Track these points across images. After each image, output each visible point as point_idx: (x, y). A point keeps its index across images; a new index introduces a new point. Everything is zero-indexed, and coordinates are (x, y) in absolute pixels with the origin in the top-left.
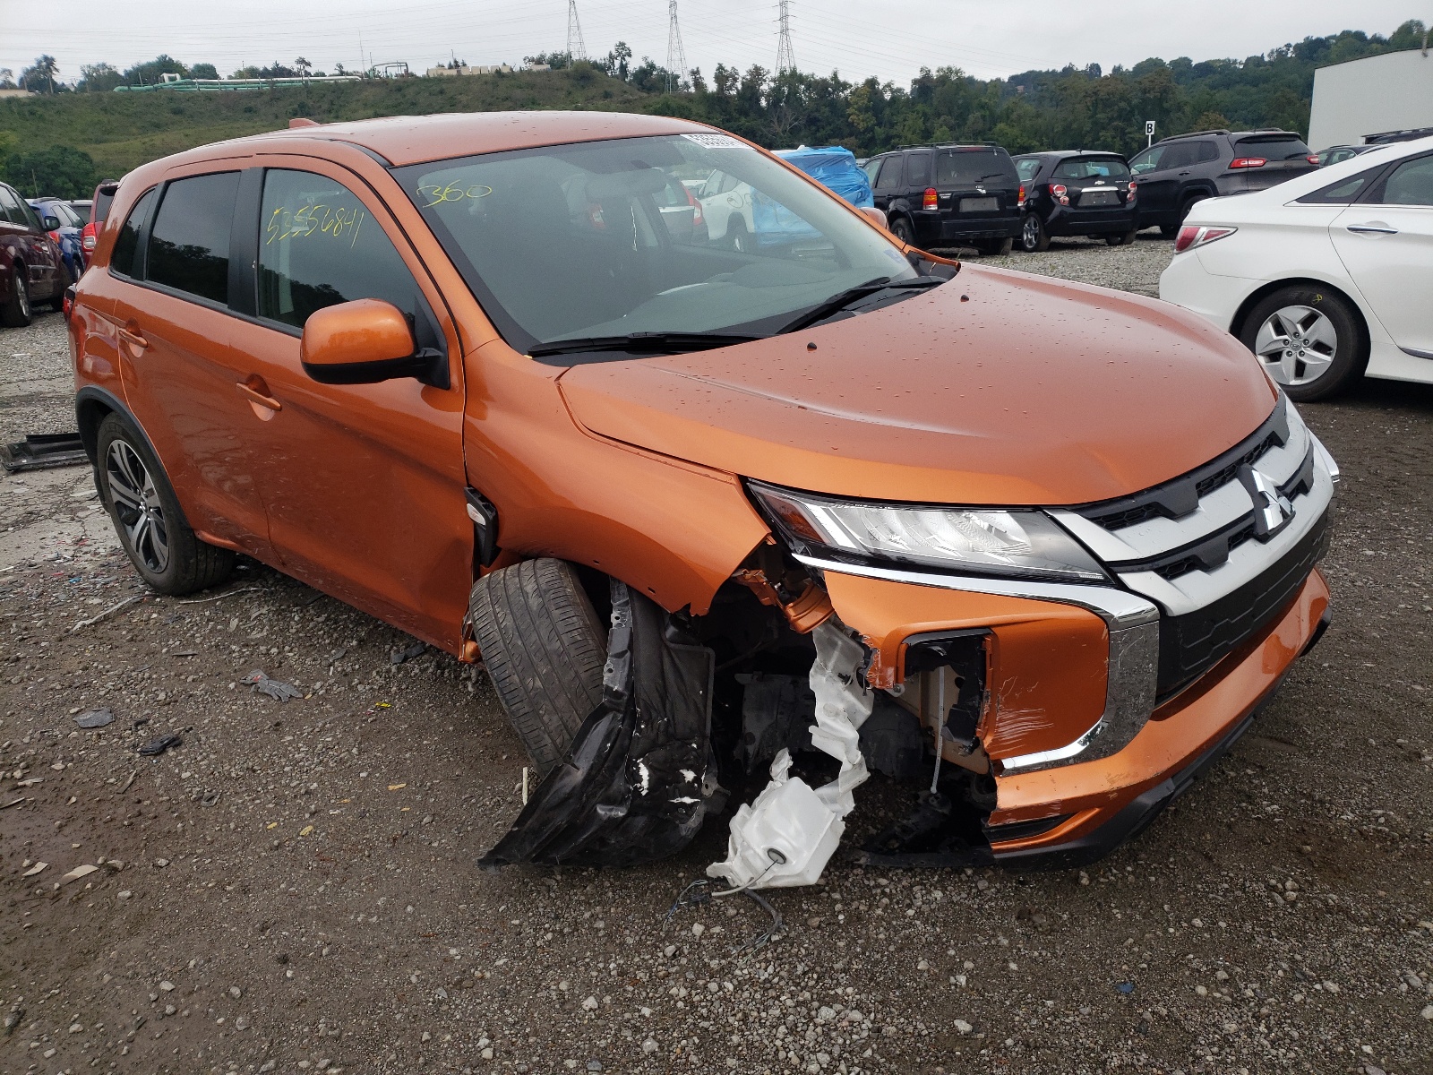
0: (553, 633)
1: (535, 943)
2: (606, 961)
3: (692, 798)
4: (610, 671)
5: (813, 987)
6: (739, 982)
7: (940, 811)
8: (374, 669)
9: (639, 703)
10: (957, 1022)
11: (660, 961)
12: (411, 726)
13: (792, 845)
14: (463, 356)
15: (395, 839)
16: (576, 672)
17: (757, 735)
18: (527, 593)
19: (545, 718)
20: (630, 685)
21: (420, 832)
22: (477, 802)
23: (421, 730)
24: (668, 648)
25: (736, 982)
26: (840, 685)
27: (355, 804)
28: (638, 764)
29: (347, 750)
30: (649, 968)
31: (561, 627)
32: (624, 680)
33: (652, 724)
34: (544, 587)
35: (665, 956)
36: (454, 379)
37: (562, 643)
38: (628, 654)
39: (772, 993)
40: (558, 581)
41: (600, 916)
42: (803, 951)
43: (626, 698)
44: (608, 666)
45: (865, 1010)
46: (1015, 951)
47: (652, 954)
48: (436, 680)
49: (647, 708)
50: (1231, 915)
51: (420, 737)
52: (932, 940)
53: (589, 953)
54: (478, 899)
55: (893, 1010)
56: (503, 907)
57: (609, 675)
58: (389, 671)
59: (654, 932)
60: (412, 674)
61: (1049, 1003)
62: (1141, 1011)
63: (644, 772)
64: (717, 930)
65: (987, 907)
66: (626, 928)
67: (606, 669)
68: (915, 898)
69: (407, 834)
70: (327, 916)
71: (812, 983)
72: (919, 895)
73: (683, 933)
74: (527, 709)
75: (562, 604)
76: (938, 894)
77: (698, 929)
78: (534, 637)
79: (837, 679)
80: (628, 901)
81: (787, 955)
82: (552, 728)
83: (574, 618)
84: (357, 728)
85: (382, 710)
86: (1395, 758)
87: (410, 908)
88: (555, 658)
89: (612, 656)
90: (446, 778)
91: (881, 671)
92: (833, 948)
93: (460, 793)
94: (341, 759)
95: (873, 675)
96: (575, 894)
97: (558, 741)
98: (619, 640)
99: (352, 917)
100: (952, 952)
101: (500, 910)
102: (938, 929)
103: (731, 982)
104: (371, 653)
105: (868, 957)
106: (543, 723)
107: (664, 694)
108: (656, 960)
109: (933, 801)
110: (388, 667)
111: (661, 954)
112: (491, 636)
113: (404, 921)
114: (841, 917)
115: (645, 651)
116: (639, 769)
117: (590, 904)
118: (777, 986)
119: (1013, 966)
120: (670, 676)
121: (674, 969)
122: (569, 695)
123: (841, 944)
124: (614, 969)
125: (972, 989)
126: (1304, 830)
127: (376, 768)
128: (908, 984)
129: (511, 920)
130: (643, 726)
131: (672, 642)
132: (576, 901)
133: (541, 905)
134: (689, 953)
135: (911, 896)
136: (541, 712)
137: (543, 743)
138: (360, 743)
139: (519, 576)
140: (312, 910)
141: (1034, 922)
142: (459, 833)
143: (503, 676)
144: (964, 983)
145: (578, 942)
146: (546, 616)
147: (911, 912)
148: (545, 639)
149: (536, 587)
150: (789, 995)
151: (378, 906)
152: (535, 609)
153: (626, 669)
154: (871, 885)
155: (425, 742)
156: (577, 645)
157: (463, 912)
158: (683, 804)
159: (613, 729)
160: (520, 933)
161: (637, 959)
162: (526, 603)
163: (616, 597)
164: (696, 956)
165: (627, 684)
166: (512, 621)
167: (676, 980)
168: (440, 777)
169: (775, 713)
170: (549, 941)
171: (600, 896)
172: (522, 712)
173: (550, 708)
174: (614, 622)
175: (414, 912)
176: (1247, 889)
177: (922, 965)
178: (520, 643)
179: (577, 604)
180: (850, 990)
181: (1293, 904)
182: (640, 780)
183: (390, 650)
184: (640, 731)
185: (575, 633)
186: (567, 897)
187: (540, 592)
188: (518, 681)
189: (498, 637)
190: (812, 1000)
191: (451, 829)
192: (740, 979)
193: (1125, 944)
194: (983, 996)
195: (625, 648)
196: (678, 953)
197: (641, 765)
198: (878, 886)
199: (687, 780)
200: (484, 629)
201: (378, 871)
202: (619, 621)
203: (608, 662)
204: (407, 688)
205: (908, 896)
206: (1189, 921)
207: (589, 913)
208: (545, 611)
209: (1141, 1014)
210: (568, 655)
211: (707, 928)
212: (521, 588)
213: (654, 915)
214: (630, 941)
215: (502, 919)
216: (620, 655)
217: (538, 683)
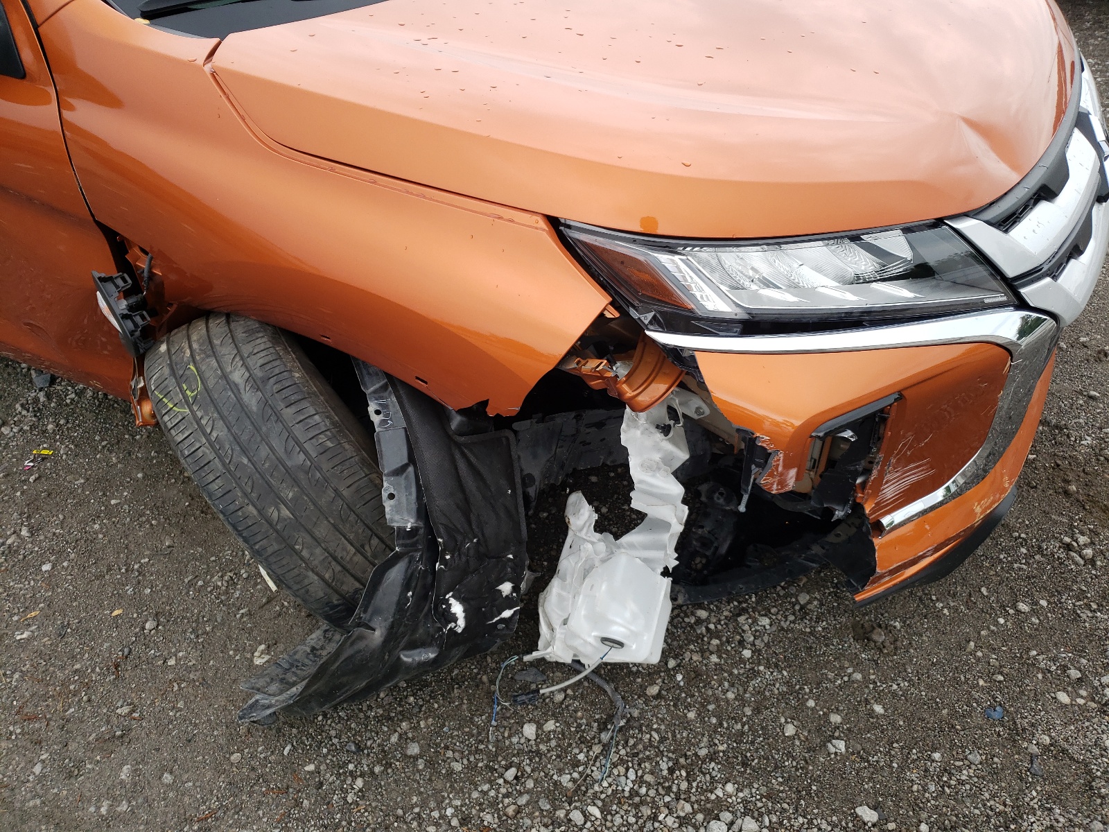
0: (292, 443)
1: (345, 799)
2: (439, 807)
3: (510, 609)
4: (391, 496)
5: (688, 791)
6: (603, 801)
7: (728, 508)
8: (16, 400)
9: (438, 531)
10: (859, 811)
11: (503, 790)
12: (88, 479)
13: (630, 630)
14: (36, 27)
15: (117, 666)
16: (336, 490)
17: (536, 474)
18: (236, 385)
19: (305, 553)
20: (423, 512)
21: (147, 646)
22: (206, 584)
23: (104, 484)
24: (458, 445)
25: (600, 803)
26: (659, 436)
27: (47, 617)
28: (448, 600)
29: (14, 532)
30: (494, 804)
31: (298, 431)
32: (414, 506)
33: (459, 550)
34: (259, 373)
35: (505, 781)
36: (28, 55)
37: (306, 453)
38: (411, 469)
39: (646, 811)
40: (278, 363)
41: (410, 735)
42: (655, 735)
43: (421, 531)
44: (385, 490)
45: (756, 814)
46: (871, 686)
47: (491, 782)
48: (100, 405)
49: (451, 532)
50: (1045, 588)
51: (104, 495)
52: (785, 690)
53: (415, 799)
54: (251, 739)
55: (785, 806)
56: (288, 748)
57: (392, 502)
58: (36, 400)
59: (482, 747)
60: (68, 401)
61: (937, 756)
62: (1025, 745)
63: (457, 608)
64: (550, 725)
65: (820, 629)
66: (447, 748)
67: (385, 495)
68: (744, 631)
69: (130, 652)
70: (58, 813)
71: (684, 785)
72: (746, 627)
73: (515, 740)
74: (276, 547)
75: (293, 398)
76: (765, 621)
77: (529, 730)
78: (264, 451)
79: (653, 430)
80: (436, 706)
81: (640, 747)
82: (316, 562)
83: (317, 417)
84: (18, 494)
85: (43, 459)
86: (1088, 360)
87: (167, 778)
88: (301, 476)
89: (388, 475)
90: (156, 553)
91: (781, 474)
92: (686, 724)
93: (180, 574)
94: (9, 547)
95: (770, 480)
96: (370, 708)
97: (327, 576)
98: (393, 451)
99: (92, 809)
100: (811, 703)
101: (286, 753)
102: (785, 673)
103: (595, 804)
104: (5, 375)
105: (727, 729)
106: (302, 558)
107: (466, 507)
108: (497, 791)
109: (718, 499)
110: (33, 395)
111: (501, 781)
112: (200, 453)
113: (164, 799)
114: (679, 677)
115: (431, 456)
116: (449, 606)
117: (391, 719)
118: (648, 799)
119: (878, 709)
120: (470, 483)
121: (523, 800)
122: (330, 519)
123: (691, 715)
124: (453, 815)
125: (853, 754)
126: (1058, 465)
127: (61, 554)
128: (787, 763)
129: (303, 767)
130: (448, 557)
131: (461, 435)
132: (374, 717)
133: (333, 733)
134: (533, 771)
135: (738, 630)
136: (297, 547)
137: (306, 582)
138: (29, 517)
139: (214, 354)
140: (35, 807)
141: (875, 642)
142: (197, 637)
143: (232, 508)
144: (843, 750)
145: (395, 781)
146: (273, 418)
147: (747, 653)
148: (281, 451)
149: (247, 375)
150: (666, 811)
151: (122, 782)
152: (254, 409)
153: (414, 490)
154: (693, 621)
155: (113, 502)
156: (329, 455)
157: (239, 765)
158: (503, 620)
159: (412, 574)
160: (321, 784)
161: (475, 795)
162: (239, 400)
163: (367, 378)
164: (542, 774)
165: (419, 511)
166: (226, 430)
167: (531, 816)
168: (147, 553)
169: (554, 448)
170: (361, 790)
171: (400, 705)
172: (270, 550)
173: (308, 539)
174: (376, 419)
175: (175, 781)
176: (1045, 552)
177: (790, 730)
178: (245, 461)
179: (314, 393)
180: (730, 788)
181: (1092, 562)
182: (455, 619)
183: (29, 369)
184: (444, 562)
185: (322, 438)
186: (361, 715)
187: (257, 384)
188: (255, 512)
189: (212, 456)
190: (694, 812)
191: (185, 632)
192: (603, 796)
193: (968, 650)
194: (868, 761)
195: (406, 461)
196: (519, 774)
197: (452, 601)
198: (699, 621)
199: (504, 594)
200: (187, 443)
201: (108, 722)
202: (381, 417)
203: (385, 484)
204: (68, 422)
205: (736, 631)
206: (1014, 607)
207: (396, 735)
208: (270, 411)
209: (1026, 748)
210: (319, 469)
211: (540, 726)
212: (225, 376)
213: (472, 722)
214: (457, 767)
215: (290, 767)
216: (400, 471)
217: (286, 513)
